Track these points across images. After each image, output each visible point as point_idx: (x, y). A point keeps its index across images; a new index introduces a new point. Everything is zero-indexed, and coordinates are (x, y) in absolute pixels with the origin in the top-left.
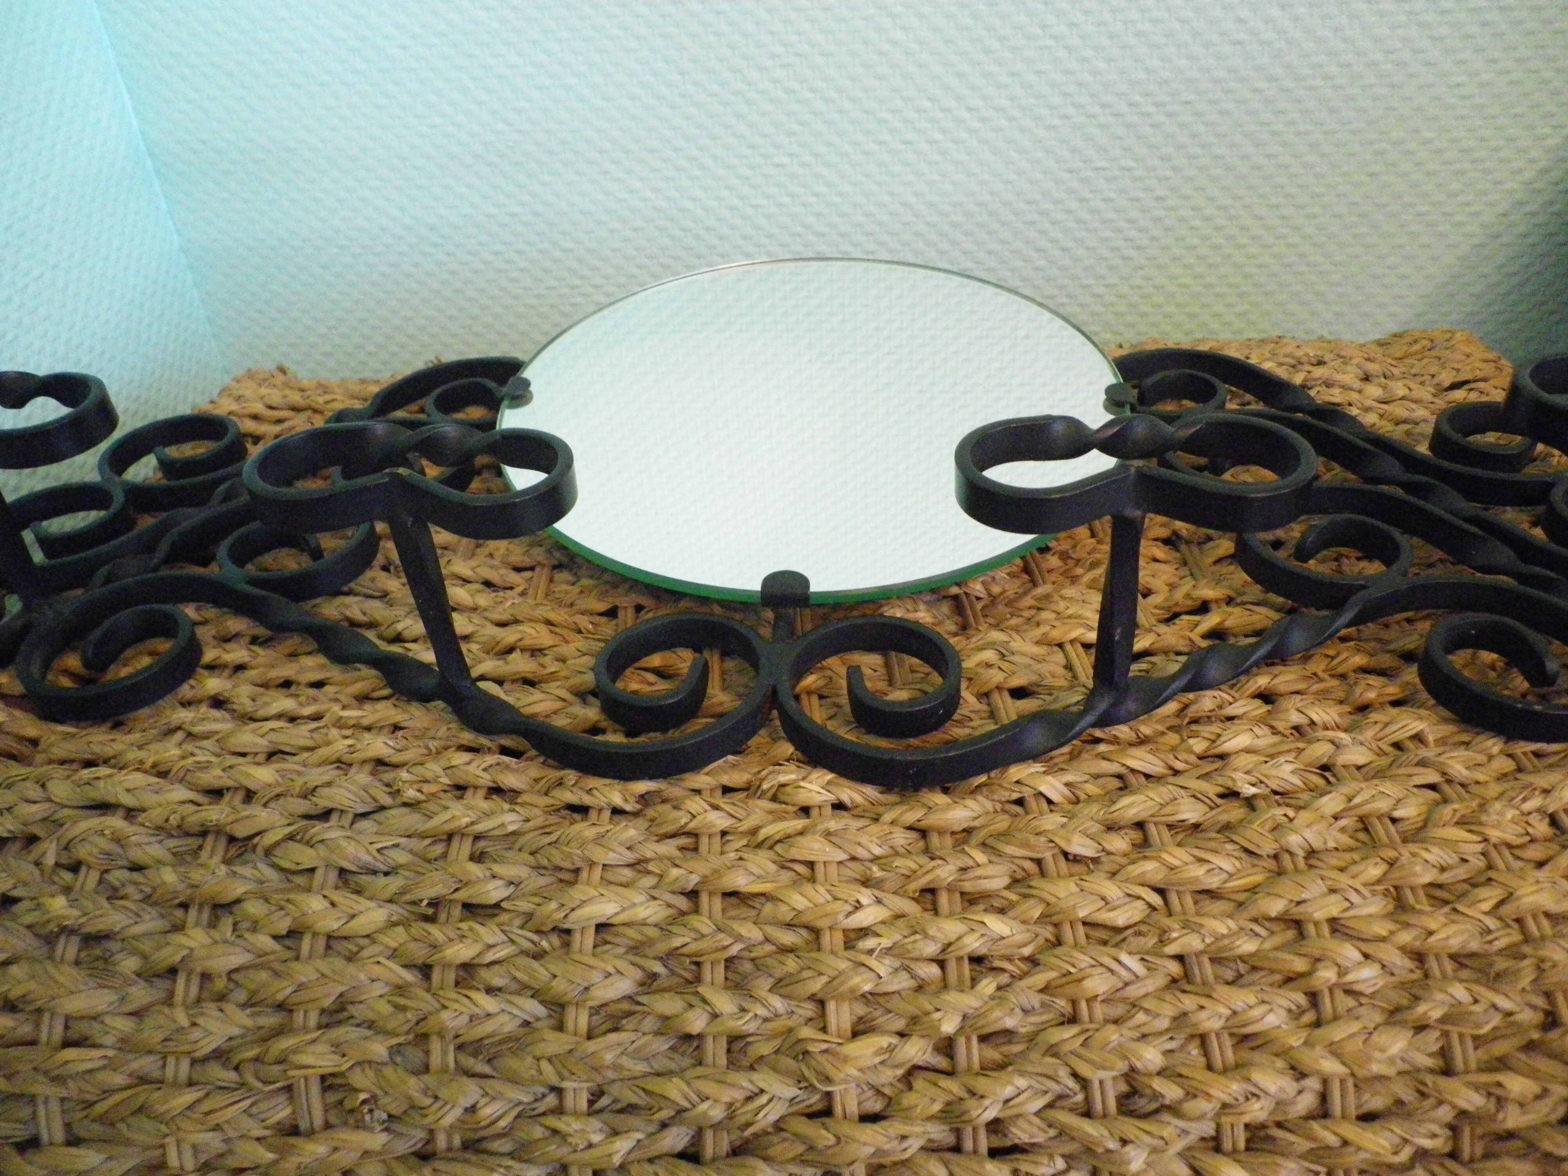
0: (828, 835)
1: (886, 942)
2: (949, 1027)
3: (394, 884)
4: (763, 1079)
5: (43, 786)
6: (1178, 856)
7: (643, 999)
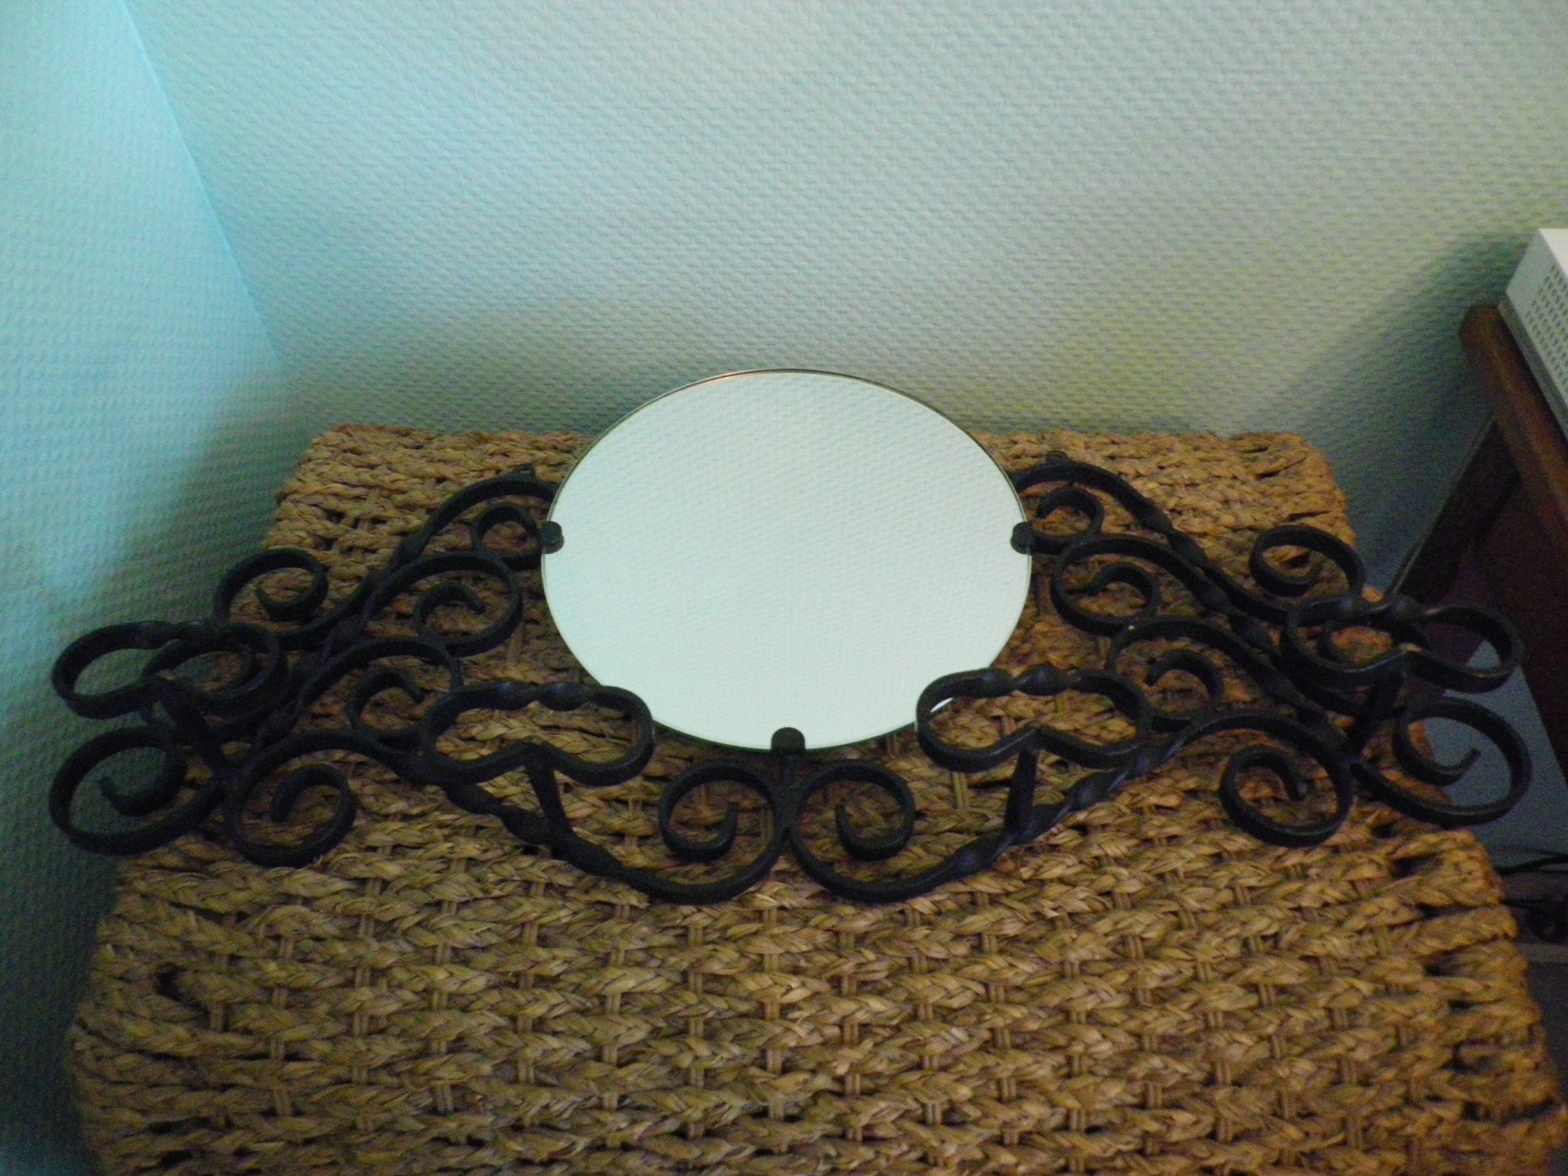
0: (773, 937)
1: (806, 1014)
2: (841, 1070)
3: (489, 959)
4: (726, 1096)
5: (244, 878)
6: (997, 962)
7: (653, 1043)
